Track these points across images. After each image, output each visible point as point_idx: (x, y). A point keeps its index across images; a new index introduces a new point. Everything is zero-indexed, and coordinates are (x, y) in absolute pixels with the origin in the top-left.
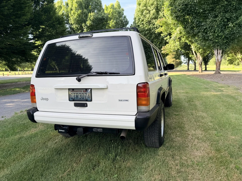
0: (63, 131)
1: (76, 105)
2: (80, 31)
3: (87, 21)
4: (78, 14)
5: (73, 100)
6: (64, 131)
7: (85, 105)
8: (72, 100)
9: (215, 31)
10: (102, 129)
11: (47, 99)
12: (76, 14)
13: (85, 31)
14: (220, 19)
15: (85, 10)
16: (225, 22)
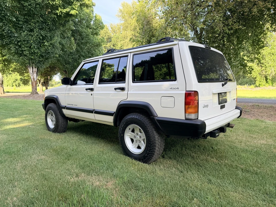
1: (221, 108)
6: (218, 134)
7: (224, 106)
8: (220, 103)
9: (31, 46)
11: (207, 106)
16: (40, 39)
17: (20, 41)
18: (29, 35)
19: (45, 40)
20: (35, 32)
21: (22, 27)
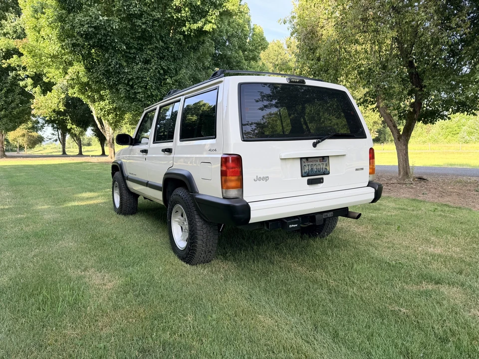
0: (294, 226)
1: (310, 182)
5: (308, 176)
6: (296, 225)
7: (320, 181)
8: (306, 175)
10: (332, 213)
11: (266, 179)
14: (154, 68)
16: (160, 74)
17: (132, 79)
18: (145, 69)
19: (167, 75)
20: (153, 64)
21: (135, 58)
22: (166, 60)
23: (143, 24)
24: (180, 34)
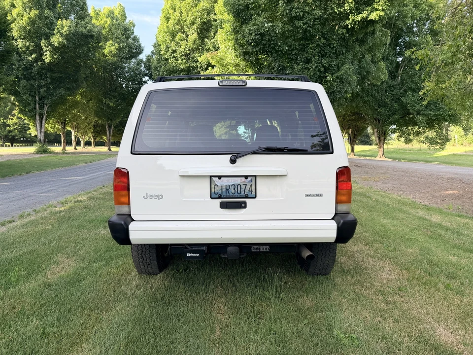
1: (224, 206)
2: (33, 56)
3: (54, 36)
4: (29, 18)
5: (220, 197)
6: (198, 255)
8: (217, 196)
11: (160, 197)
12: (25, 18)
13: (48, 56)
14: (314, 67)
15: (47, 12)
16: (321, 72)
18: (305, 68)
19: (328, 72)
20: (314, 63)
21: (296, 59)
22: (328, 57)
23: (304, 24)
24: (343, 28)
